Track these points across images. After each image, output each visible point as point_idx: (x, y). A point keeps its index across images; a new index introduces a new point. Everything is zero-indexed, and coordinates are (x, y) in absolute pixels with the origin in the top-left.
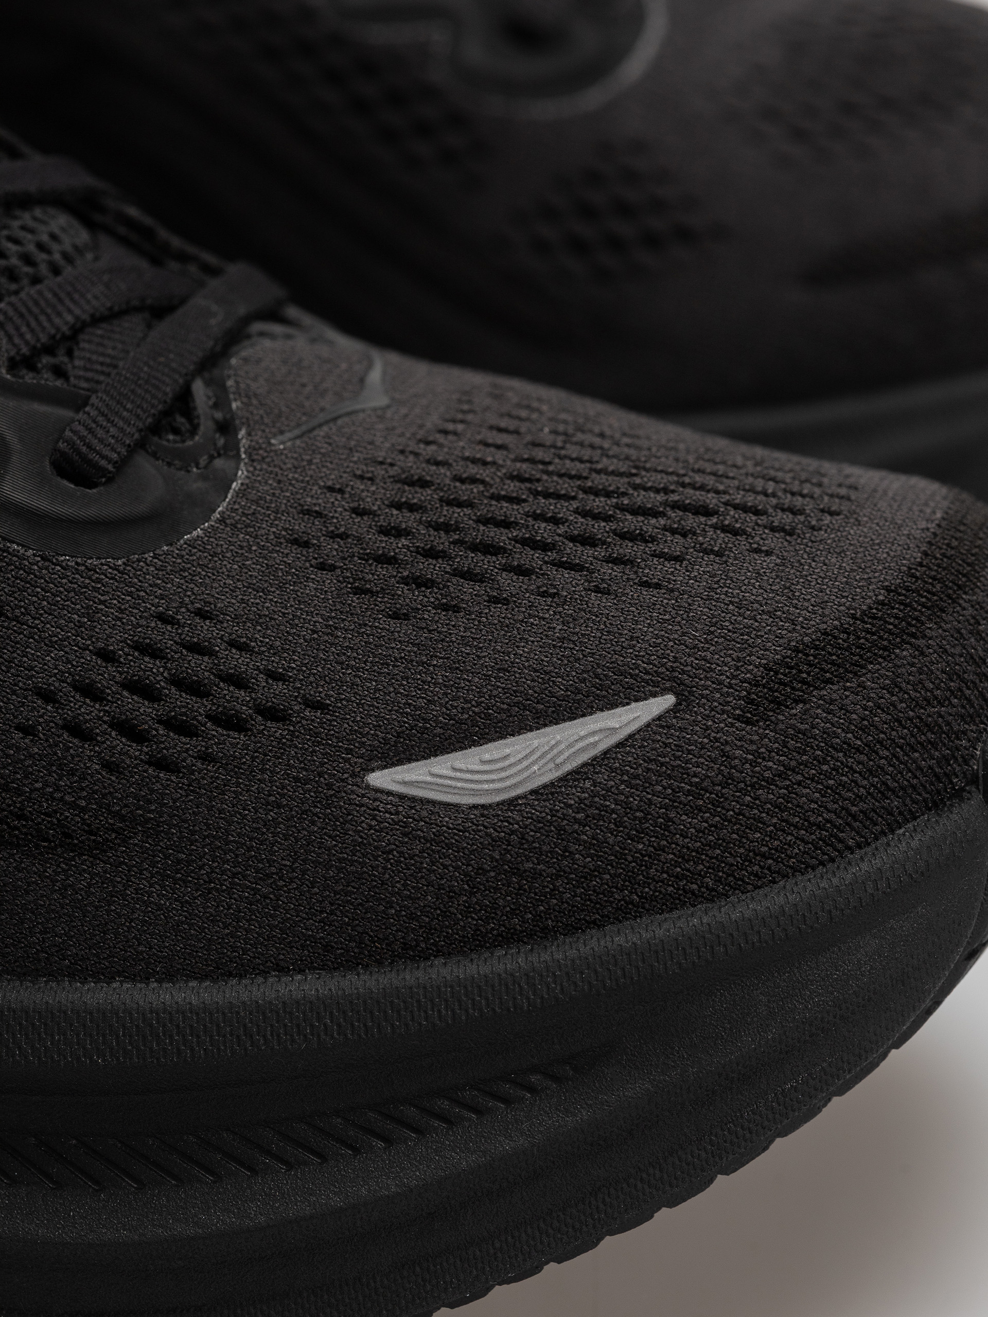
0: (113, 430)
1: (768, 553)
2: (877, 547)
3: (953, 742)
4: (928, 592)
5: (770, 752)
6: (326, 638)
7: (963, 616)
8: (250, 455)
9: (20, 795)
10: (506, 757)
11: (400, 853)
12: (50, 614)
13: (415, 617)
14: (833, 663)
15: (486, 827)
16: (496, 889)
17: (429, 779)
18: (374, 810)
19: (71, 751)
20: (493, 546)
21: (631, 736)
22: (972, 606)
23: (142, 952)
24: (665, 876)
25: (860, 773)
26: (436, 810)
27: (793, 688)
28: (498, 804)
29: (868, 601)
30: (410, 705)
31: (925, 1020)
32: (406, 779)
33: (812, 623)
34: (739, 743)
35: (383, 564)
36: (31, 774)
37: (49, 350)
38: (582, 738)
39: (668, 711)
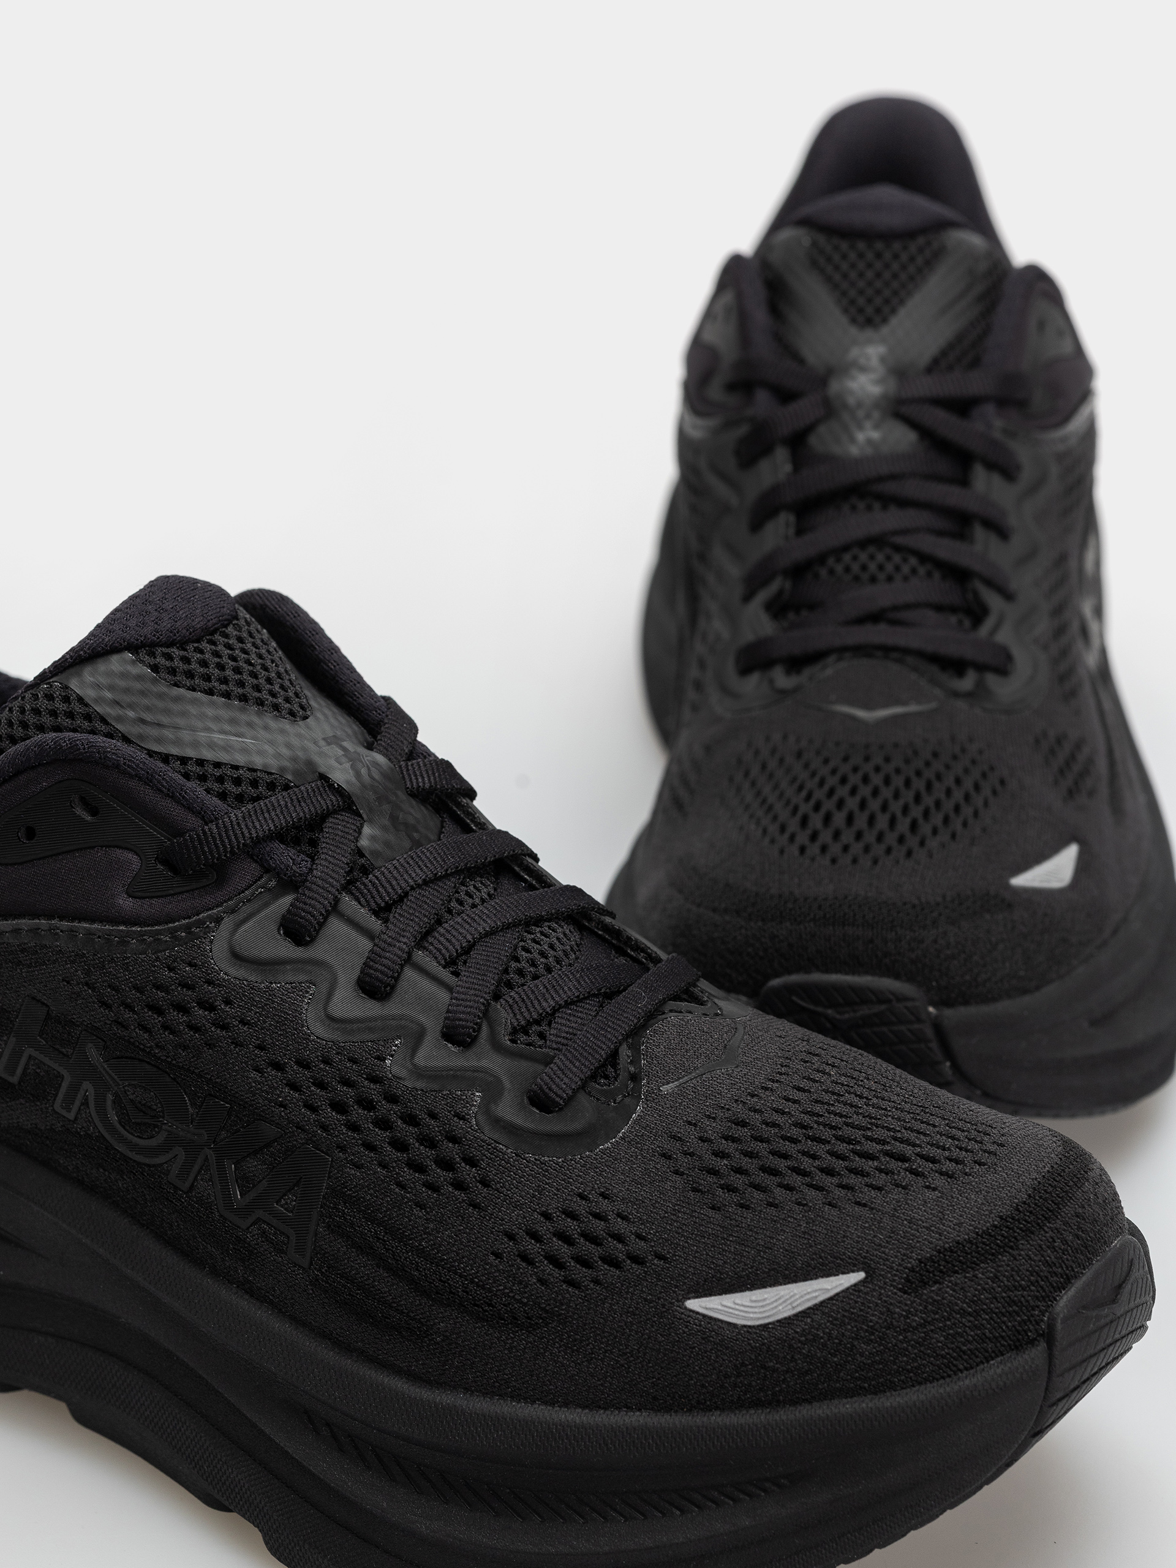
0: (566, 1080)
1: (934, 1189)
2: (1001, 1190)
3: (1029, 1312)
4: (1025, 1221)
5: (916, 1311)
6: (672, 1217)
7: (1045, 1237)
8: (646, 1097)
9: (491, 1292)
10: (765, 1300)
11: (700, 1349)
12: (517, 1188)
13: (724, 1210)
14: (960, 1261)
15: (748, 1339)
16: (752, 1375)
17: (720, 1307)
18: (687, 1322)
19: (521, 1270)
20: (775, 1170)
21: (837, 1294)
22: (1052, 1231)
23: (551, 1389)
24: (849, 1377)
25: (969, 1327)
26: (723, 1326)
27: (934, 1275)
28: (758, 1326)
29: (988, 1224)
30: (714, 1263)
31: (1005, 1470)
32: (707, 1307)
33: (952, 1236)
34: (898, 1305)
35: (711, 1174)
36: (498, 1281)
37: (538, 1022)
38: (808, 1293)
39: (860, 1282)
